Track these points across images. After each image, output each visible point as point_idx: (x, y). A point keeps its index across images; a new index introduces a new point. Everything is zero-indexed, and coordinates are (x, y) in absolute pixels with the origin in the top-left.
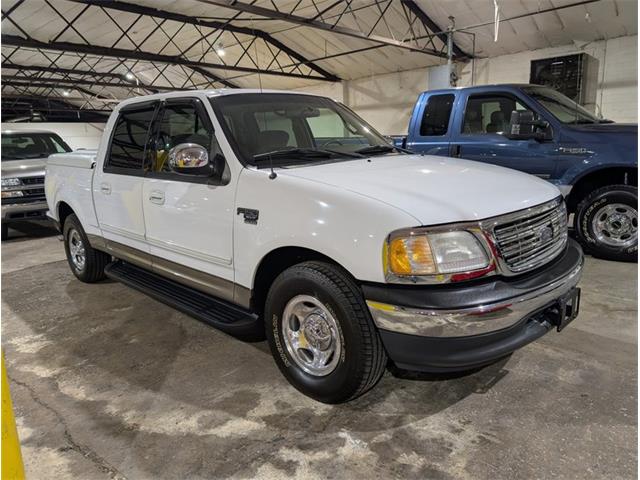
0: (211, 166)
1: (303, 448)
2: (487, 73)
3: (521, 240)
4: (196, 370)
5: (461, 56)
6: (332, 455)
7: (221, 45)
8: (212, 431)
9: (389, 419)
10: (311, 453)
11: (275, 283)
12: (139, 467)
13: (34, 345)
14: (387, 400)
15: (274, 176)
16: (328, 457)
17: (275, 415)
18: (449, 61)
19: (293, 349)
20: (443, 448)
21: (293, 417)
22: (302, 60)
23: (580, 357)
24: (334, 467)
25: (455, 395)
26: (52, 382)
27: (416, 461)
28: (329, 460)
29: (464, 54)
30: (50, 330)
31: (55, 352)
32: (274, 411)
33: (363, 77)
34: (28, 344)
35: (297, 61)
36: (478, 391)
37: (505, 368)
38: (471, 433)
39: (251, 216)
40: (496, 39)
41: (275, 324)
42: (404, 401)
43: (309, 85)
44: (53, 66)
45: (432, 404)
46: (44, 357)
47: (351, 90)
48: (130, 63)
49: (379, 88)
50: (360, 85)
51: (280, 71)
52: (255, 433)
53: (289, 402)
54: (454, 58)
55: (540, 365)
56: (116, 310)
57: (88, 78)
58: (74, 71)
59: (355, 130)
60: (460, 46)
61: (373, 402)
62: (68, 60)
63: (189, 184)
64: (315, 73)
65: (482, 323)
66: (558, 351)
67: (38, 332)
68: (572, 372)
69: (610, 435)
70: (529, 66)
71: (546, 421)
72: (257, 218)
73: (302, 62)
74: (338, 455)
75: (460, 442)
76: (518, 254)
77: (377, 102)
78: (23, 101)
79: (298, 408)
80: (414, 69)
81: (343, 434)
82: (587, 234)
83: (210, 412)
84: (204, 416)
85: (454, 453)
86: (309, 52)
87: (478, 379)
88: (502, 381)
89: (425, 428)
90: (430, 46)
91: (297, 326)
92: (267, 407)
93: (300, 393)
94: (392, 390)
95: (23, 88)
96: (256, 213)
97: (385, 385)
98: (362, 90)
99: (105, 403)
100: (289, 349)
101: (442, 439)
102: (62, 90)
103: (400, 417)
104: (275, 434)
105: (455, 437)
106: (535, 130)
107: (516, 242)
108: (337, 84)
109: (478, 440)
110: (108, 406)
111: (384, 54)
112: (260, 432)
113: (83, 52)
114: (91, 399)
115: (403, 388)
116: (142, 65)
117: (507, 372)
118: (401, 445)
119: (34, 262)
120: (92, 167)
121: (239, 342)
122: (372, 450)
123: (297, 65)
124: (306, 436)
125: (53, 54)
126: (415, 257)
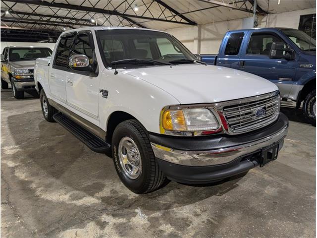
0: (90, 66)
1: (114, 216)
2: (276, 22)
3: (242, 115)
4: (80, 170)
5: (261, 12)
6: (127, 221)
7: (136, 5)
8: (74, 202)
9: (164, 205)
10: (117, 218)
11: (116, 128)
12: (33, 216)
13: (13, 151)
14: (167, 194)
15: (116, 73)
16: (125, 222)
17: (109, 197)
18: (254, 15)
19: (123, 163)
20: (186, 223)
21: (116, 199)
22: (177, 13)
23: (282, 181)
24: (125, 227)
25: (204, 195)
26: (13, 169)
27: (168, 229)
28: (124, 223)
29: (263, 11)
30: (23, 144)
31: (21, 155)
32: (109, 194)
33: (209, 23)
34: (10, 150)
35: (174, 14)
36: (218, 194)
37: (237, 183)
38: (205, 217)
39: (105, 93)
40: (279, 3)
41: (115, 150)
42: (176, 196)
43: (181, 27)
44: (55, 15)
45: (190, 199)
46: (14, 157)
47: (202, 30)
48: (92, 14)
49: (217, 29)
50: (207, 27)
51: (165, 19)
52: (94, 205)
53: (118, 191)
54: (257, 13)
55: (257, 183)
56: (57, 136)
57: (74, 21)
58: (66, 18)
59: (179, 51)
60: (261, 7)
61: (160, 194)
62: (63, 12)
63: (82, 76)
64: (183, 21)
65: (217, 159)
66: (271, 176)
67: (17, 144)
68: (274, 189)
69: (281, 227)
70: (299, 18)
71: (248, 215)
72: (107, 95)
73: (177, 15)
74: (130, 221)
75: (196, 221)
76: (239, 123)
77: (215, 37)
78: (45, 32)
79: (120, 194)
80: (236, 19)
81: (138, 211)
82: (309, 113)
83: (77, 192)
84: (74, 194)
85: (190, 227)
86: (180, 10)
87: (220, 188)
88: (233, 190)
89: (181, 212)
90: (244, 7)
91: (125, 152)
92: (106, 192)
93: (125, 186)
94: (172, 189)
95: (44, 26)
96: (107, 92)
97: (170, 186)
98: (208, 30)
99: (31, 182)
100: (121, 163)
101: (187, 218)
102: (63, 27)
103: (171, 204)
104: (104, 207)
105: (195, 218)
106: (286, 54)
107: (239, 116)
108: (195, 27)
109: (206, 222)
110: (33, 184)
111: (220, 11)
112: (97, 204)
113: (69, 8)
114: (26, 180)
115: (179, 189)
116: (98, 15)
117: (238, 185)
118: (164, 220)
119: (31, 110)
120: (49, 65)
121: (107, 157)
122: (148, 221)
123: (174, 16)
124: (119, 209)
125: (55, 9)
126: (176, 121)
